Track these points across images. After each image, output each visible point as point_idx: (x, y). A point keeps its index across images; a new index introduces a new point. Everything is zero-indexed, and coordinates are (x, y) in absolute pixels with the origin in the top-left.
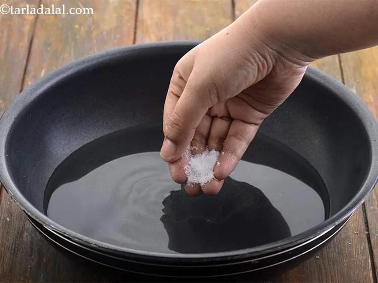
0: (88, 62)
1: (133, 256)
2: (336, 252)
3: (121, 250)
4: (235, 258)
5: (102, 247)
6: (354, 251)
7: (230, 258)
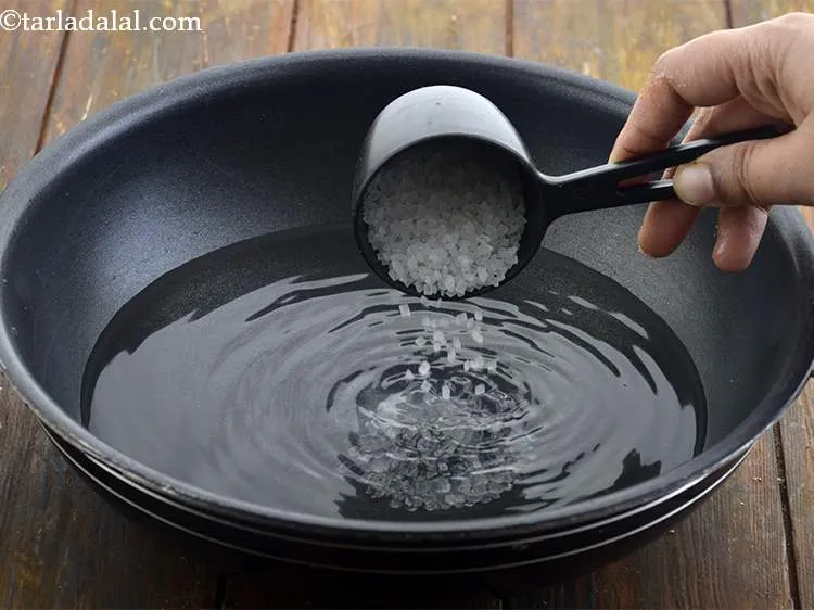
0: (201, 84)
1: (251, 519)
2: (710, 522)
3: (228, 505)
4: (473, 536)
5: (186, 496)
6: (751, 520)
7: (462, 536)
